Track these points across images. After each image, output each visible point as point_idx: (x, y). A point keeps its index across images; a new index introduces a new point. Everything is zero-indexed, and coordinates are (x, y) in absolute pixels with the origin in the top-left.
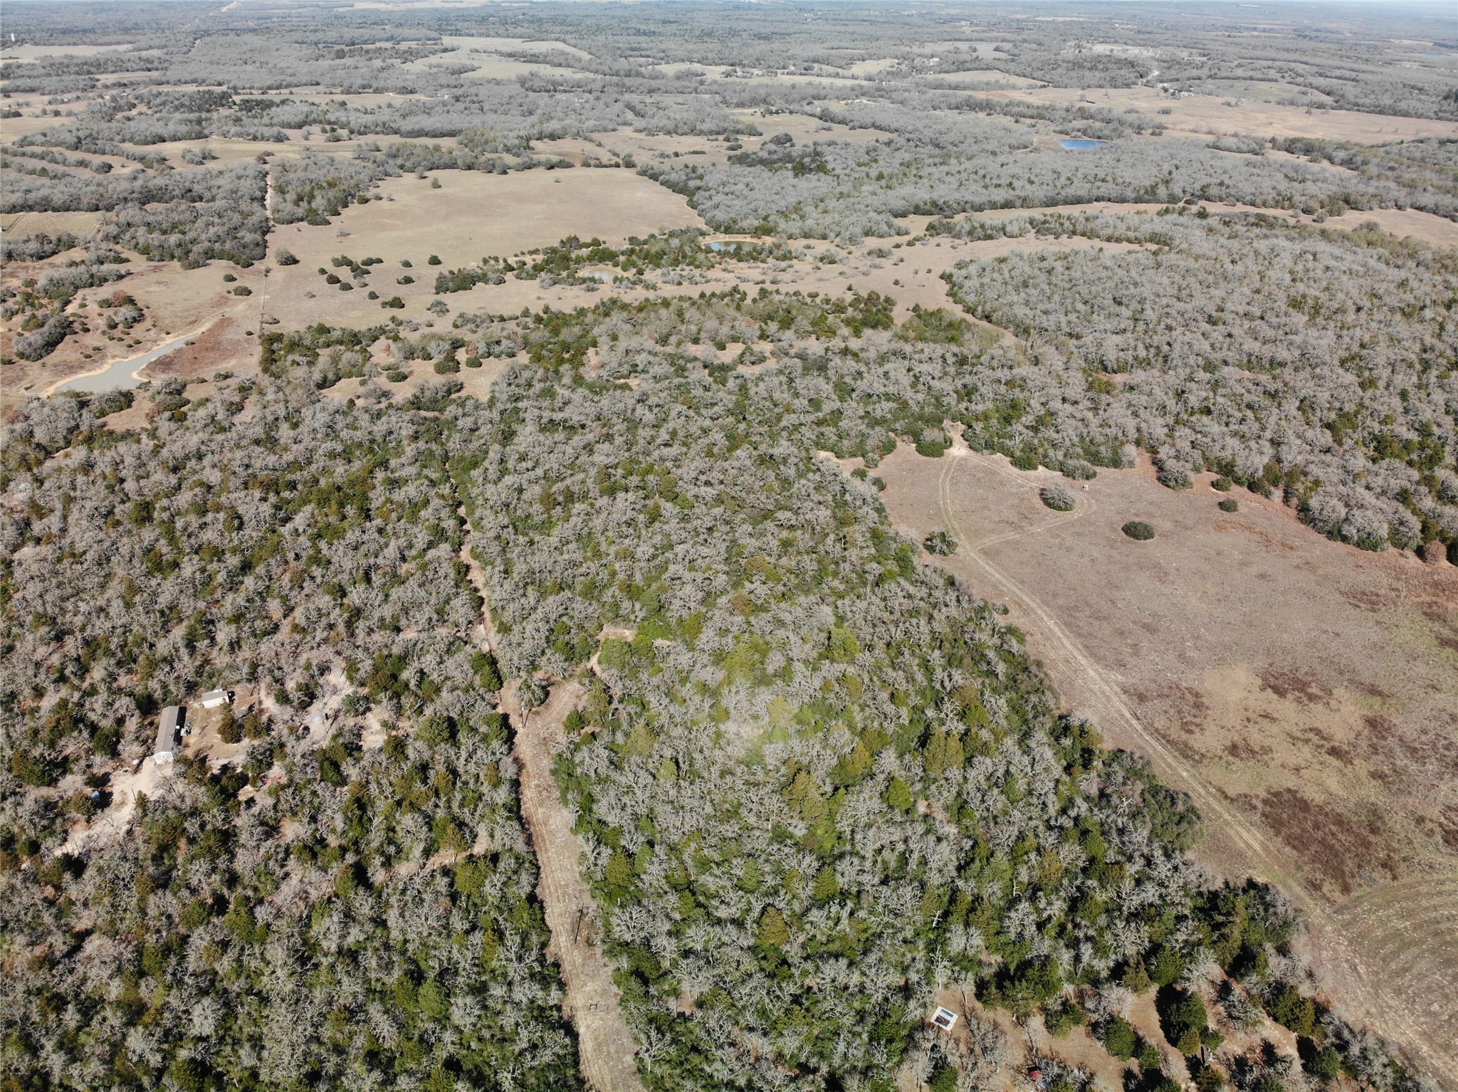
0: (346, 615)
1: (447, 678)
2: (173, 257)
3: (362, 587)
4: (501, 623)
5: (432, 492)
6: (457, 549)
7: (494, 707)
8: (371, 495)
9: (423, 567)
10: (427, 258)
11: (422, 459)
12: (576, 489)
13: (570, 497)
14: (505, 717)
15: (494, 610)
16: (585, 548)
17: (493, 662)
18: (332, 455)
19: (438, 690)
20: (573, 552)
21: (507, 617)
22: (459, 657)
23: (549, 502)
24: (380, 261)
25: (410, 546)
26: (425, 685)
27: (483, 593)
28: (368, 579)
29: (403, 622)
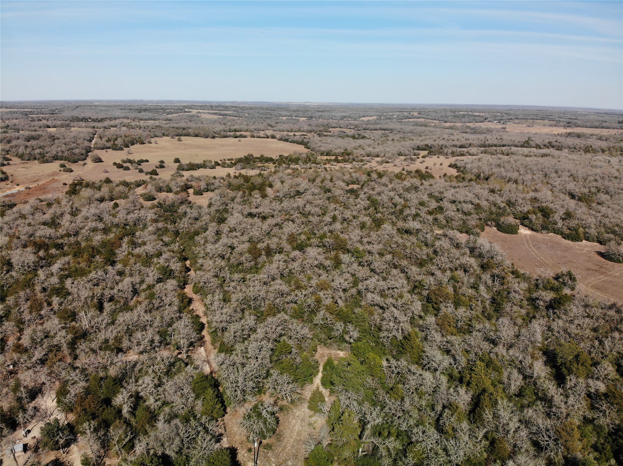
0: (70, 336)
1: (165, 403)
2: (35, 159)
3: (92, 312)
4: (223, 344)
5: (165, 249)
6: (183, 285)
7: (218, 439)
8: (117, 251)
9: (151, 296)
10: (173, 159)
11: (159, 233)
12: (273, 246)
13: (269, 252)
14: (233, 452)
15: (214, 333)
16: (289, 282)
17: (216, 385)
18: (95, 230)
19: (153, 417)
20: (279, 285)
21: (228, 337)
22: (180, 379)
23: (255, 253)
24: (147, 161)
25: (142, 282)
26: (139, 412)
27: (204, 320)
28: (100, 308)
29: (125, 344)
